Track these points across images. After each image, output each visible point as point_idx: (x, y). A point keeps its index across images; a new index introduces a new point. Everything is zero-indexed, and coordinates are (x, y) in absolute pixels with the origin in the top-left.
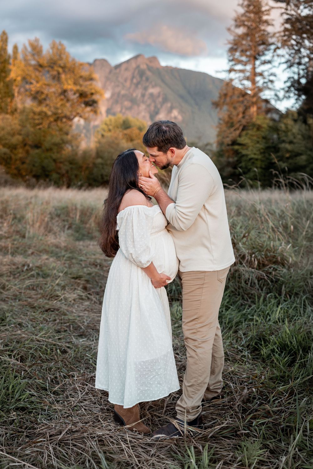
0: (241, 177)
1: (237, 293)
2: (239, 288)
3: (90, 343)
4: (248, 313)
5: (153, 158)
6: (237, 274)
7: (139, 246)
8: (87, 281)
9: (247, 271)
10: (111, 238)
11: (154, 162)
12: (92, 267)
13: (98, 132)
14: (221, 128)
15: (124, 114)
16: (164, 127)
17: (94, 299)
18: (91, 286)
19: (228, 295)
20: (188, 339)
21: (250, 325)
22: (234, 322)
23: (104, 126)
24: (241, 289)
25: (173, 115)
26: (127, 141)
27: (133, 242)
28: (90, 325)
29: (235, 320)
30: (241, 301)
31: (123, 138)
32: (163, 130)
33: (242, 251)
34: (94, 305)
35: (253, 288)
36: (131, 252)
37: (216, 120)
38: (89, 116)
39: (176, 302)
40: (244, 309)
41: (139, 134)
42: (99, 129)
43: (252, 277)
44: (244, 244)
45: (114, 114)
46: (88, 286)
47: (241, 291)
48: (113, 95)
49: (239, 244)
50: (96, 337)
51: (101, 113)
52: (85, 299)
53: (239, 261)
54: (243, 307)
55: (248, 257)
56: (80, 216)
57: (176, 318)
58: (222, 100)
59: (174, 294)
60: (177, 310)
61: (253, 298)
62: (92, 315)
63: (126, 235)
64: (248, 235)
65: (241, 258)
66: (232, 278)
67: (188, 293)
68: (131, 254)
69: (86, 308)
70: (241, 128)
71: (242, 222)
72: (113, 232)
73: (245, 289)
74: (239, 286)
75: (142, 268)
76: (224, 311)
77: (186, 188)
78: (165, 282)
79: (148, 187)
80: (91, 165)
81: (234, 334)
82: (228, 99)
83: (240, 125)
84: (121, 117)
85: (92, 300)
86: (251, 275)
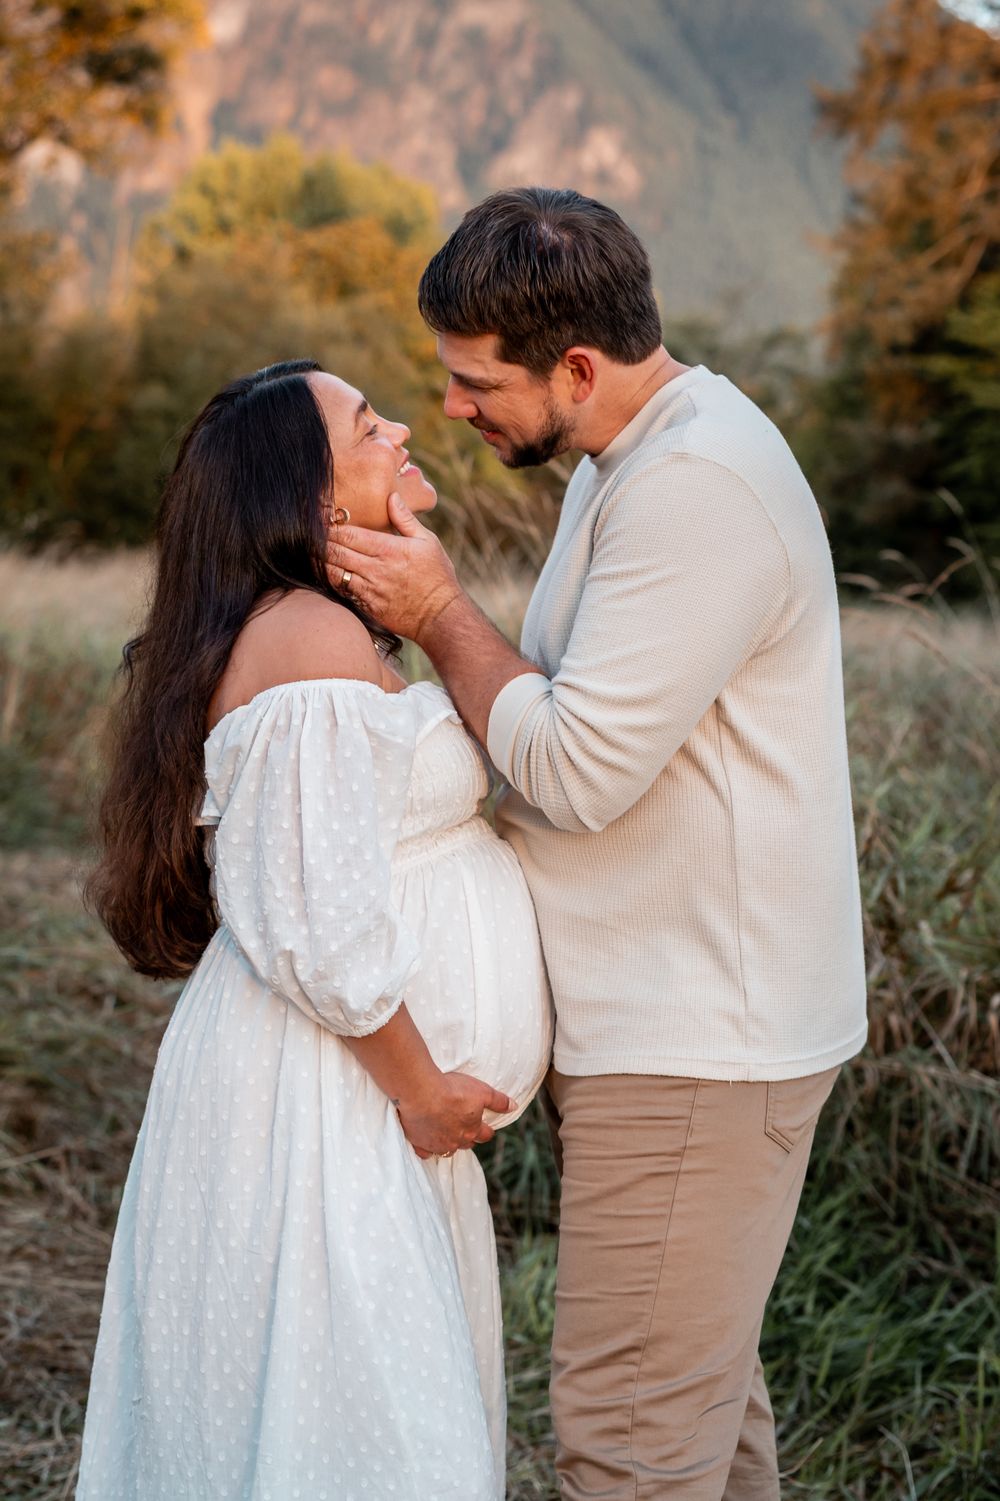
0: (956, 543)
1: (892, 1213)
2: (904, 1184)
3: (32, 1448)
4: (944, 1327)
5: (470, 395)
6: (895, 1105)
7: (332, 912)
8: (40, 1087)
9: (952, 1088)
10: (168, 869)
11: (472, 420)
12: (74, 1005)
13: (157, 230)
14: (857, 251)
15: (310, 136)
16: (544, 227)
17: (72, 1193)
18: (57, 1114)
19: (837, 1217)
20: (582, 1467)
21: (952, 1404)
22: (863, 1377)
23: (198, 205)
24: (916, 1188)
25: (588, 160)
26: (319, 295)
27: (302, 885)
28: (38, 1341)
29: (870, 1366)
30: (910, 1259)
31: (298, 277)
32: (540, 241)
33: (930, 969)
34: (68, 1230)
35: (982, 1188)
36: (288, 946)
37: (836, 204)
38: (109, 138)
39: (540, 1239)
40: (925, 1305)
41: (392, 259)
42: (163, 216)
43: (983, 1121)
44: (947, 928)
45: (255, 136)
46: (44, 1114)
47: (914, 1197)
48: (253, 26)
49: (915, 928)
50: (65, 1412)
51: (179, 125)
52: (20, 1192)
53: (915, 1025)
54: (921, 1291)
55: (963, 1007)
56: (22, 709)
57: (529, 1334)
58: (876, 93)
59: (531, 1191)
60: (542, 1285)
61: (980, 1245)
62: (54, 1284)
63: (258, 848)
64: (977, 879)
65: (927, 1011)
66: (868, 1119)
67: (594, 1200)
68: (290, 956)
69: (22, 1241)
70: (974, 255)
71: (947, 798)
72: (176, 835)
73: (935, 1189)
74: (904, 1169)
75: (349, 1042)
76: (809, 1307)
77: (632, 592)
78: (474, 1122)
79: (383, 586)
80: (104, 419)
81: (858, 1448)
82: (910, 89)
83: (971, 240)
84: (293, 155)
85: (58, 1199)
86: (977, 1109)
